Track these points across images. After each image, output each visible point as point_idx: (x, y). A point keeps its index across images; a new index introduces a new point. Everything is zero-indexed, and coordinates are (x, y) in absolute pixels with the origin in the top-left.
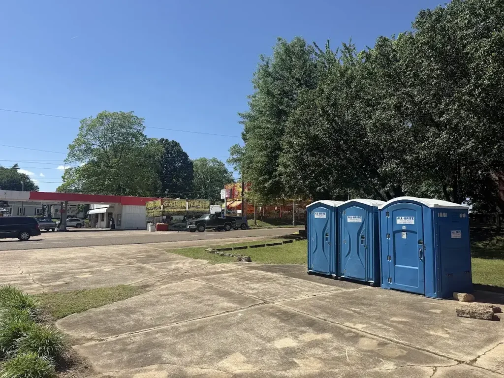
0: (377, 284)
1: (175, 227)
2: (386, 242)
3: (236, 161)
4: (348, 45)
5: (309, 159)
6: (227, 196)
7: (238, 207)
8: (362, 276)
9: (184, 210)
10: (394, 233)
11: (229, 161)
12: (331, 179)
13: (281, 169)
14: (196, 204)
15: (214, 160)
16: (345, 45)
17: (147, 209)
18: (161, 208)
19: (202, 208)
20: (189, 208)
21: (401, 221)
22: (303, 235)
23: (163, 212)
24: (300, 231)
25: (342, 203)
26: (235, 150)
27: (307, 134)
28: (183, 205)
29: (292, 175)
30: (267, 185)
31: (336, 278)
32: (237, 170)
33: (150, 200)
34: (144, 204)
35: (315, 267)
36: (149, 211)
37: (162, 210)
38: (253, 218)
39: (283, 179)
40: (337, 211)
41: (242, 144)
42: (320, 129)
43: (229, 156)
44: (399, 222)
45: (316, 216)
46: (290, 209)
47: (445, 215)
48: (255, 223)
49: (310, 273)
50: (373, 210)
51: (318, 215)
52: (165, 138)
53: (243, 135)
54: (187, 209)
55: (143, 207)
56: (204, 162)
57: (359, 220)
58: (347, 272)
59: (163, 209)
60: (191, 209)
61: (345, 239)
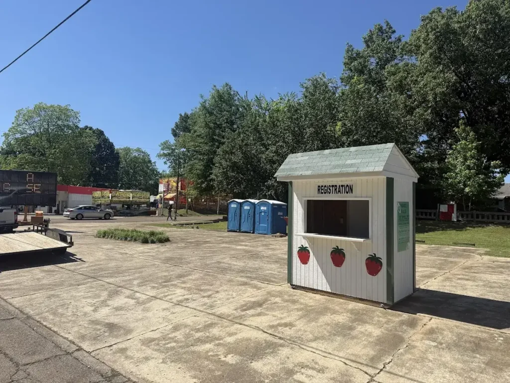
0: (253, 233)
1: (121, 213)
2: (257, 216)
3: (165, 155)
4: (258, 97)
5: (231, 174)
6: (164, 190)
7: (171, 199)
8: (248, 230)
9: (129, 200)
10: (260, 213)
11: (159, 156)
12: (242, 186)
13: (212, 176)
14: (138, 195)
15: (138, 150)
16: (257, 98)
17: (93, 197)
18: (109, 198)
19: (144, 198)
20: (132, 198)
21: (262, 208)
22: (226, 219)
23: (111, 200)
24: (223, 217)
25: (243, 200)
26: (165, 145)
27: (230, 160)
28: (128, 195)
29: (221, 182)
30: (203, 186)
31: (239, 232)
32: (166, 164)
33: (97, 191)
34: (91, 194)
35: (230, 228)
36: (96, 200)
37: (110, 199)
38: (185, 208)
39: (215, 184)
40: (241, 204)
41: (172, 140)
42: (238, 158)
43: (159, 150)
44: (261, 209)
45: (232, 206)
46: (215, 201)
47: (276, 206)
48: (187, 212)
49: (228, 231)
50: (254, 204)
51: (233, 206)
52: (89, 126)
53: (173, 131)
54: (131, 199)
55: (91, 196)
56: (127, 150)
57: (249, 208)
58: (243, 229)
59: (112, 198)
60: (134, 199)
61: (243, 215)
